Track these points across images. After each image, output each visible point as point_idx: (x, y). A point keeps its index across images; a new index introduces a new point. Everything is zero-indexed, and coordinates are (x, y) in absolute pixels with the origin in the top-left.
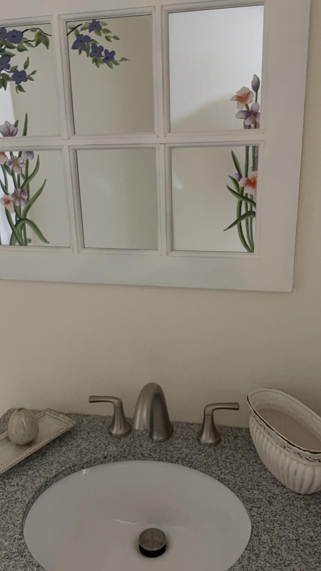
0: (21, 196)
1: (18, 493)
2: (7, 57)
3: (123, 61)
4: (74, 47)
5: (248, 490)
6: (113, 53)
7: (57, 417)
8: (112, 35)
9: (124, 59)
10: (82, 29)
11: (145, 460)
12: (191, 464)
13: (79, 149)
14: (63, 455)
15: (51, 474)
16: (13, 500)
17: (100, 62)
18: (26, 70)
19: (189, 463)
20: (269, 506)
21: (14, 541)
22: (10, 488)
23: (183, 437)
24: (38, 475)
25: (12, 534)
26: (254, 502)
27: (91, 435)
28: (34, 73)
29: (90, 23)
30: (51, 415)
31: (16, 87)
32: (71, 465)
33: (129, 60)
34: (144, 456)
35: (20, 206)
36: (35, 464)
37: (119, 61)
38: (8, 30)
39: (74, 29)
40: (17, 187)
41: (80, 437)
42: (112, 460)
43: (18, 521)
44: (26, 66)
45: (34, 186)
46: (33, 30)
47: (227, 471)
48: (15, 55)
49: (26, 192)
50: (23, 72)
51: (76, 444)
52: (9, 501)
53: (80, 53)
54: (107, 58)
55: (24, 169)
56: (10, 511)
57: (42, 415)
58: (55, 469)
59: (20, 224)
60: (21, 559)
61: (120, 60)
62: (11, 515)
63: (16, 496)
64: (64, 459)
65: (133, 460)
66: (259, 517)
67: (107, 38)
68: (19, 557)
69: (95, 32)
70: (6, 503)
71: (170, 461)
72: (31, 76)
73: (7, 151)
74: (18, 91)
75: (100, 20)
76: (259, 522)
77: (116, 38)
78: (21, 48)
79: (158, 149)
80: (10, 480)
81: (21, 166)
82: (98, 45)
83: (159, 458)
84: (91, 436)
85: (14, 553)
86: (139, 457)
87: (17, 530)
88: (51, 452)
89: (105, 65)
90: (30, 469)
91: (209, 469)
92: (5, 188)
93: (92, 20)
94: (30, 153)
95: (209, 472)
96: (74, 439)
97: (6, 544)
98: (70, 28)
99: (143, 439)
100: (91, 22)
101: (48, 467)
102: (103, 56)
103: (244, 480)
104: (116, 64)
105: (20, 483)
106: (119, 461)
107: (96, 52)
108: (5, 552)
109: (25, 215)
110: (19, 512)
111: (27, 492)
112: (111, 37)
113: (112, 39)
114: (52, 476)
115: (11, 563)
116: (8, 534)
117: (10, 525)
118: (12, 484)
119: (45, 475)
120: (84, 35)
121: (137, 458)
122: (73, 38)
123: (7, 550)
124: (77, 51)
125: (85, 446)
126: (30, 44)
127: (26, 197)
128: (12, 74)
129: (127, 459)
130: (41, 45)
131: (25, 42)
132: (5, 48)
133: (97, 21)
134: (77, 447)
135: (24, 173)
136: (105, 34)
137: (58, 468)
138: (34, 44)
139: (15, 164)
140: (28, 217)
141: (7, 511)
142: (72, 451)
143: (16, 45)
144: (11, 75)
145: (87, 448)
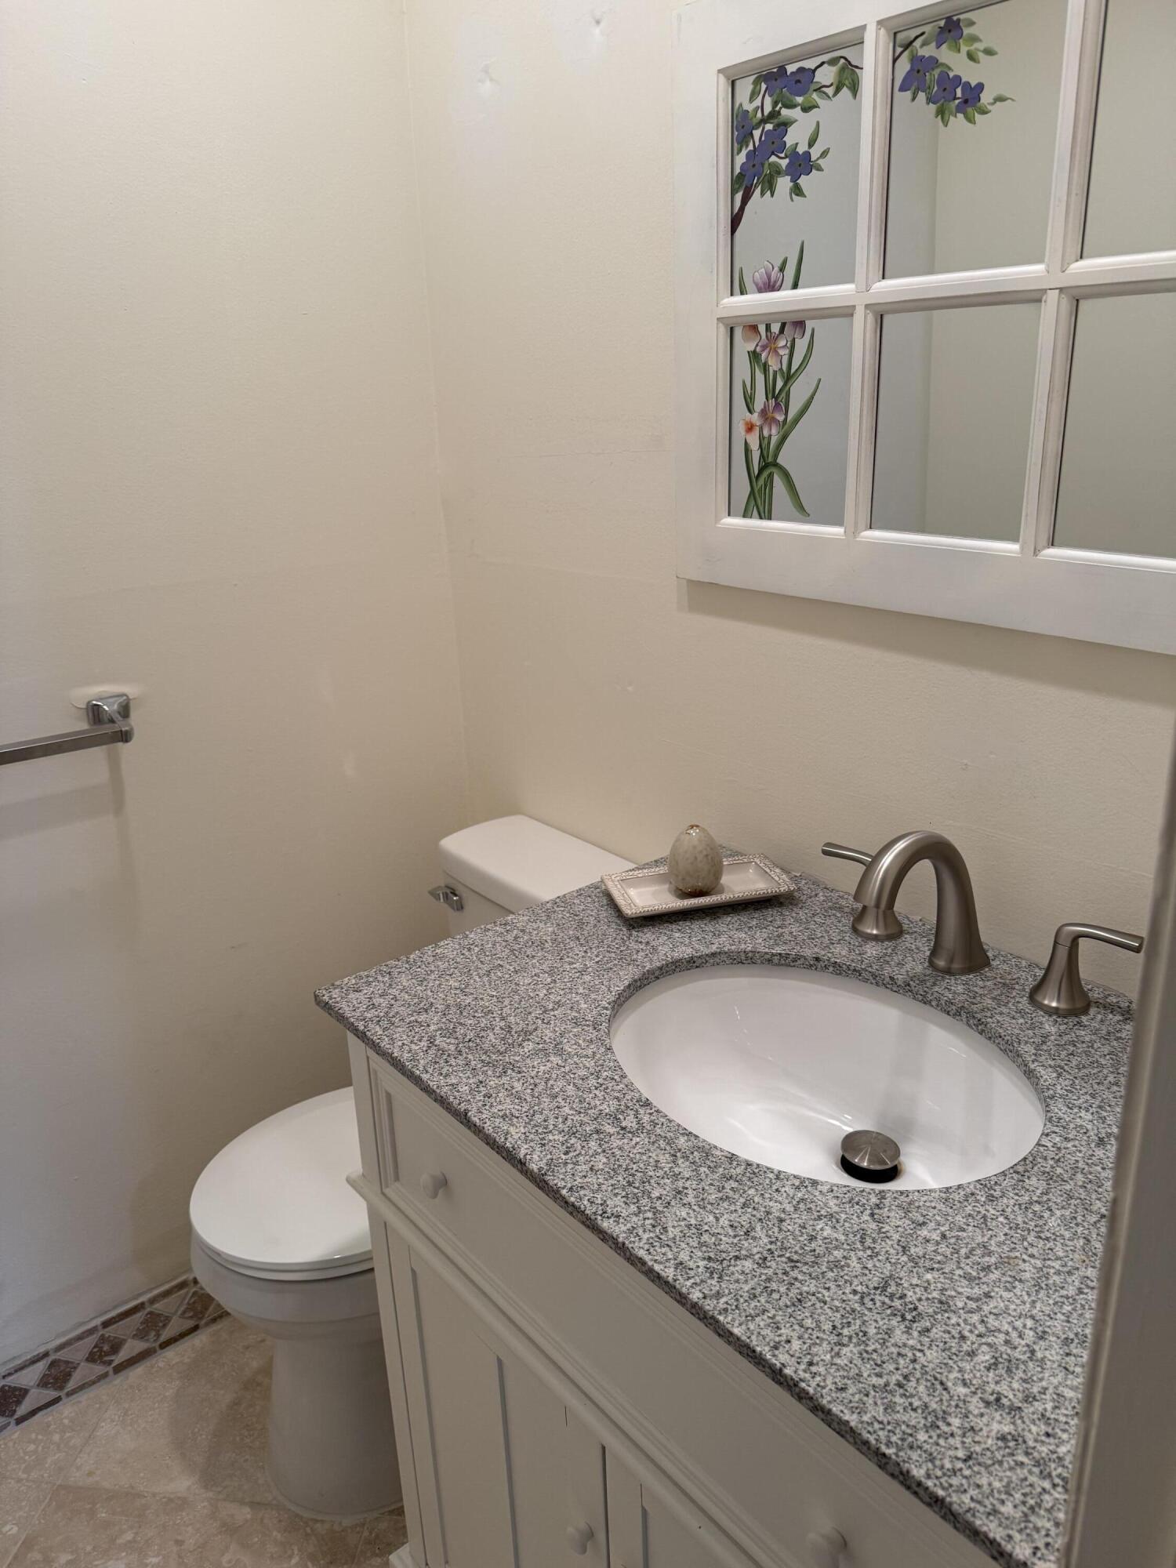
0: (773, 415)
1: (641, 954)
2: (782, 127)
3: (998, 103)
4: (902, 89)
5: (1070, 1105)
6: (980, 87)
7: (768, 871)
8: (980, 46)
9: (1000, 99)
10: (924, 44)
11: (895, 991)
12: (983, 1026)
13: (888, 312)
14: (746, 929)
15: (708, 947)
16: (629, 959)
17: (951, 113)
18: (812, 151)
19: (981, 1024)
20: (1093, 1145)
21: (596, 1008)
22: (633, 943)
23: (1003, 981)
24: (686, 943)
25: (599, 998)
26: (1064, 1128)
27: (816, 919)
28: (824, 154)
29: (940, 28)
30: (761, 865)
31: (791, 189)
32: (749, 948)
33: (1010, 99)
34: (896, 983)
35: (770, 436)
36: (692, 927)
37: (988, 104)
38: (791, 69)
39: (908, 46)
40: (770, 396)
41: (794, 915)
42: (831, 969)
43: (618, 986)
44: (811, 144)
45: (798, 394)
46: (833, 62)
47: (1052, 1063)
48: (796, 121)
49: (783, 408)
50: (807, 154)
51: (779, 923)
52: (621, 959)
53: (914, 99)
54: (966, 101)
55: (785, 360)
56: (615, 971)
57: (746, 860)
58: (720, 944)
59: (765, 474)
60: (591, 1031)
61: (992, 101)
62: (613, 977)
63: (635, 957)
64: (744, 935)
65: (872, 983)
66: (1053, 1151)
67: (971, 57)
68: (591, 1028)
69: (950, 48)
70: (615, 960)
71: (945, 1010)
72: (819, 162)
73: (761, 323)
74: (793, 196)
75: (962, 17)
76: (1045, 1159)
77: (989, 52)
78: (807, 105)
79: (1045, 302)
80: (640, 934)
81: (781, 352)
82: (951, 75)
83: (924, 996)
84: (815, 921)
85: (587, 1021)
86: (885, 982)
87: (608, 997)
88: (729, 919)
89: (960, 116)
90: (680, 930)
91: (1013, 1046)
92: (749, 400)
93: (943, 19)
94: (800, 325)
95: (1011, 1052)
96: (782, 914)
97: (584, 1006)
98: (900, 46)
99: (913, 957)
100: (942, 23)
101: (709, 937)
102: (959, 98)
103: (1076, 1089)
104: (984, 112)
105: (653, 943)
106: (844, 976)
107: (945, 89)
108: (576, 1015)
109: (776, 456)
110: (627, 977)
111: (655, 958)
112: (980, 51)
113: (981, 55)
114: (707, 951)
115: (575, 1030)
116: (593, 996)
117: (603, 987)
118: (640, 940)
119: (697, 946)
120: (927, 56)
121: (881, 984)
122: (904, 66)
123: (580, 1013)
124: (908, 94)
125: (793, 930)
126: (824, 93)
127: (780, 418)
128: (787, 161)
129: (860, 978)
130: (845, 92)
131: (815, 90)
132: (781, 108)
133: (955, 18)
134: (779, 927)
135: (785, 368)
136: (967, 46)
137: (725, 944)
138: (830, 91)
139: (771, 349)
140: (779, 460)
141: (611, 969)
142: (764, 930)
143: (800, 100)
144: (784, 163)
145: (794, 934)
